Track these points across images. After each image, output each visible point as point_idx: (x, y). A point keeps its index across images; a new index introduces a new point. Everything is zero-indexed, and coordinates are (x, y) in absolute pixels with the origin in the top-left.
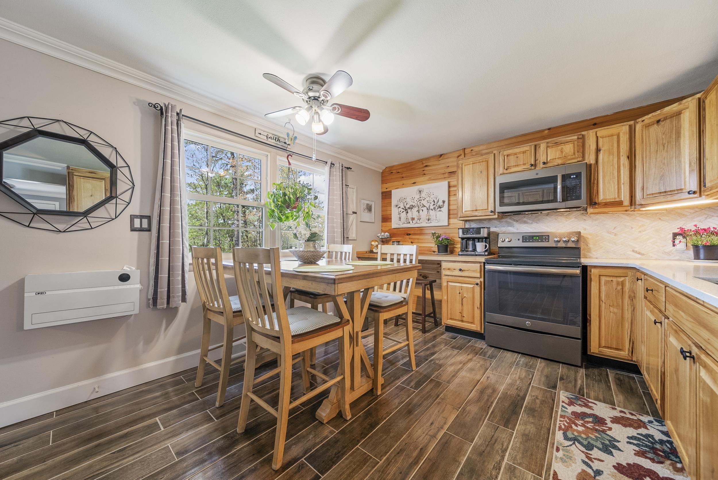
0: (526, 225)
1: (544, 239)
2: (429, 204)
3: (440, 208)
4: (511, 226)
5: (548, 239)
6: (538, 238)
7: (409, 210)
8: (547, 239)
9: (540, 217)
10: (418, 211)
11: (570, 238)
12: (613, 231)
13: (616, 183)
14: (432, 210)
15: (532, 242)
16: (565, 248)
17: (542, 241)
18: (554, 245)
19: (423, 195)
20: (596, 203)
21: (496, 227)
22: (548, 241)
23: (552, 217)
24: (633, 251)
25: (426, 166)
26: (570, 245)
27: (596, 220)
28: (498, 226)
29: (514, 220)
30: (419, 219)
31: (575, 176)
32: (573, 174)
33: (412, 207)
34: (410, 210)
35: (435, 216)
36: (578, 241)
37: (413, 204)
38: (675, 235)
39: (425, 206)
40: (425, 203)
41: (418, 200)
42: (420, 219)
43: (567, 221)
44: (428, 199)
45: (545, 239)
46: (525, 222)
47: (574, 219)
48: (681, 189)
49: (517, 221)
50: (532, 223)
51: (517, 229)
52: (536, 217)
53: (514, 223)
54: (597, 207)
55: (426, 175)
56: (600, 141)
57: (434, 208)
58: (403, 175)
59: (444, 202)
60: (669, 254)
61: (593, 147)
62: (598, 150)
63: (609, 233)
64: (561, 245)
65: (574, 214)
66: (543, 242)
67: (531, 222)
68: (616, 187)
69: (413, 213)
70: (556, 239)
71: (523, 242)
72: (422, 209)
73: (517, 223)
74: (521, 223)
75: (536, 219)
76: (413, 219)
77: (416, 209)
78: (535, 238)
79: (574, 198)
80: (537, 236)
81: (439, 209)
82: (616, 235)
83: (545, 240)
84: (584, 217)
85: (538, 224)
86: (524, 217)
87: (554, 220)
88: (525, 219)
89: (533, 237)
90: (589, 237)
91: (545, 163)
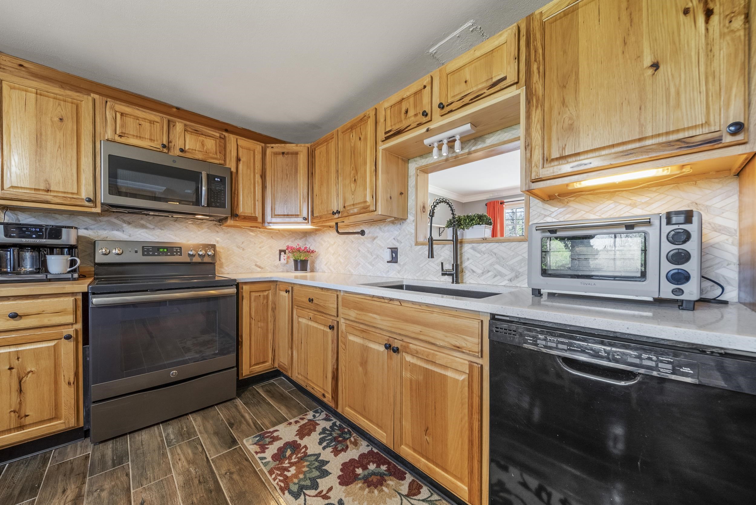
0: (144, 230)
1: (175, 252)
4: (118, 230)
5: (181, 252)
6: (166, 250)
8: (179, 252)
9: (165, 222)
11: (206, 251)
12: (241, 246)
13: (253, 198)
15: (159, 255)
16: (200, 263)
17: (172, 255)
18: (188, 260)
20: (237, 216)
21: (86, 229)
22: (181, 255)
23: (182, 223)
24: (256, 265)
26: (206, 260)
27: (227, 233)
28: (93, 227)
29: (124, 222)
31: (219, 180)
32: (218, 177)
36: (214, 255)
38: (281, 251)
43: (199, 231)
45: (177, 252)
46: (143, 226)
47: (206, 229)
48: (298, 215)
49: (129, 223)
50: (154, 229)
51: (130, 236)
52: (160, 221)
53: (124, 225)
54: (237, 219)
56: (240, 150)
60: (277, 267)
61: (234, 154)
62: (238, 160)
63: (238, 247)
64: (196, 259)
65: (206, 224)
66: (174, 255)
67: (152, 227)
68: (253, 202)
70: (191, 253)
71: (143, 255)
73: (130, 226)
74: (136, 227)
75: (159, 224)
78: (162, 250)
79: (218, 204)
80: (164, 248)
82: (243, 250)
83: (177, 254)
84: (217, 229)
85: (162, 231)
86: (142, 219)
87: (184, 228)
88: (142, 222)
89: (159, 248)
90: (221, 251)
91: (182, 150)
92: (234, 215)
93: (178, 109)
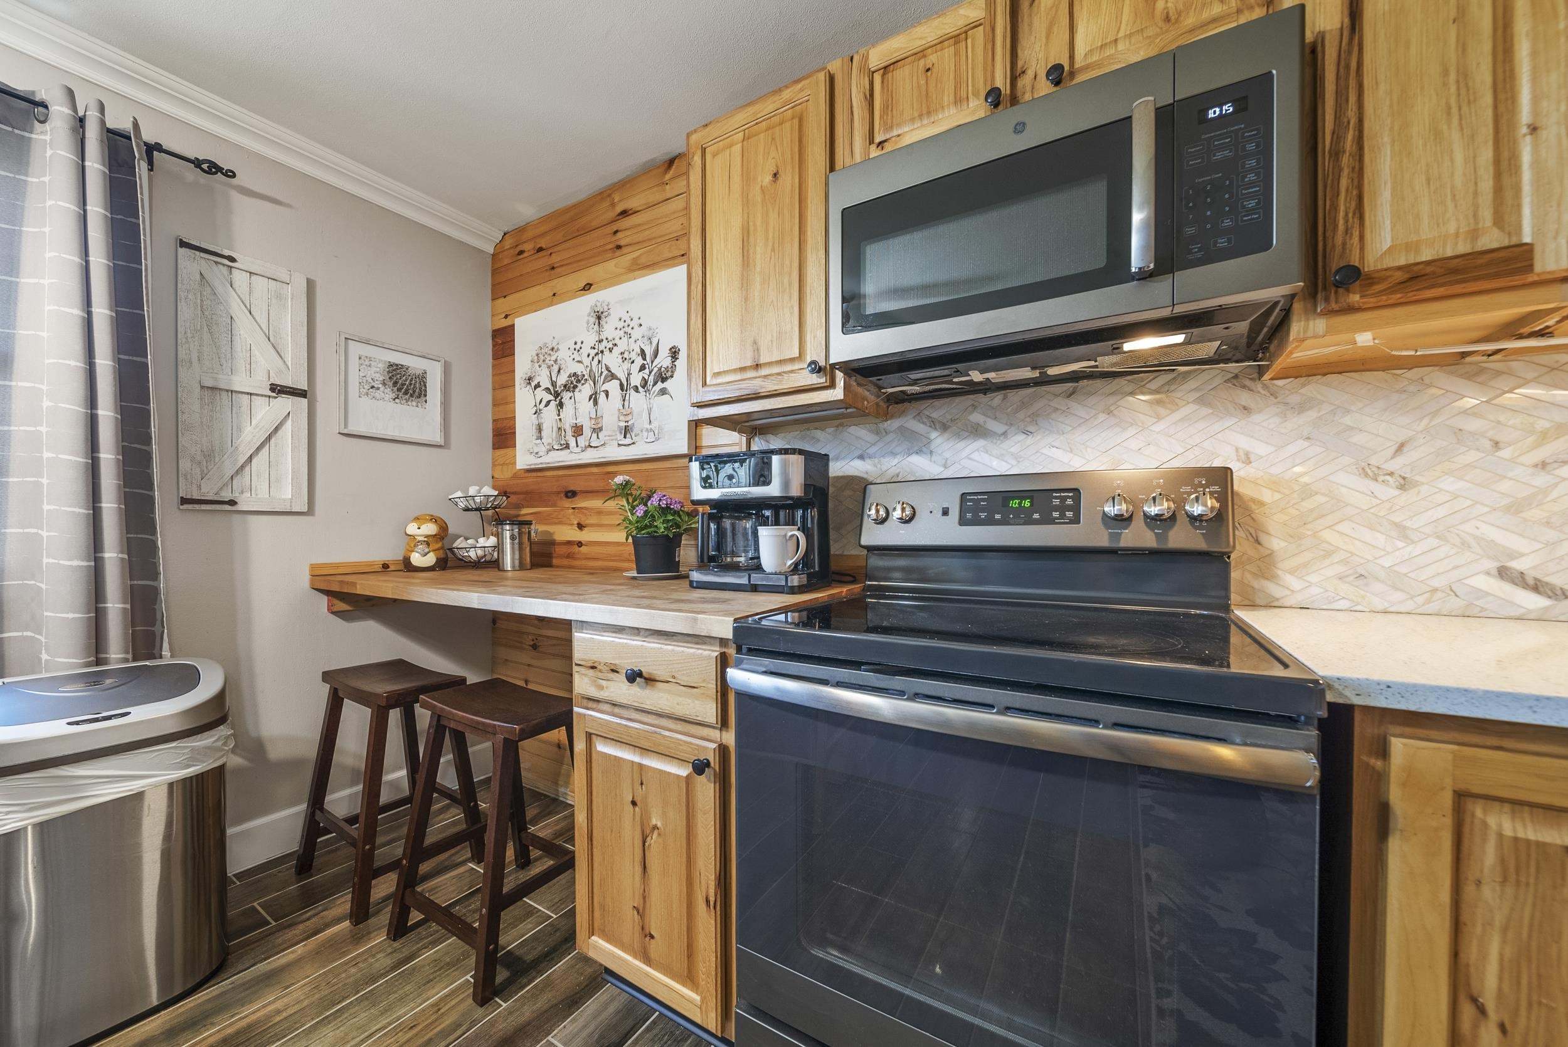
0: (980, 443)
1: (1056, 508)
2: (627, 365)
3: (664, 380)
4: (919, 452)
5: (1076, 509)
6: (1027, 503)
7: (566, 395)
8: (1069, 508)
9: (1038, 405)
10: (594, 398)
11: (1180, 502)
12: (1390, 466)
13: (1486, 131)
14: (636, 389)
15: (1004, 522)
16: (1153, 553)
17: (1047, 520)
18: (1101, 539)
19: (610, 329)
20: (1352, 276)
21: (861, 457)
22: (1076, 520)
23: (1093, 400)
25: (624, 213)
26: (1180, 538)
27: (1301, 408)
28: (871, 451)
29: (933, 424)
30: (597, 430)
31: (1228, 108)
32: (1216, 97)
33: (574, 383)
34: (569, 394)
35: (645, 416)
36: (1219, 518)
37: (579, 369)
39: (613, 376)
40: (612, 360)
41: (593, 352)
42: (601, 429)
43: (1159, 418)
44: (622, 345)
45: (1062, 509)
46: (977, 432)
47: (1193, 407)
49: (944, 428)
50: (1004, 434)
51: (945, 467)
52: (1023, 405)
53: (934, 435)
54: (1355, 298)
55: (625, 250)
57: (645, 383)
58: (555, 259)
59: (674, 353)
63: (1369, 472)
64: (1138, 537)
65: (1192, 384)
66: (1052, 521)
68: (1486, 154)
69: (578, 407)
70: (1110, 510)
71: (963, 522)
72: (605, 387)
73: (946, 435)
74: (958, 436)
75: (1021, 415)
76: (578, 431)
77: (586, 390)
78: (1014, 504)
79: (1222, 243)
80: (1021, 495)
81: (660, 385)
82: (1405, 484)
83: (1062, 516)
84: (1244, 397)
85: (1030, 440)
86: (974, 407)
87: (1102, 417)
88: (976, 417)
89: (1008, 496)
90: (1267, 496)
91: (1058, 76)
92: (1335, 278)
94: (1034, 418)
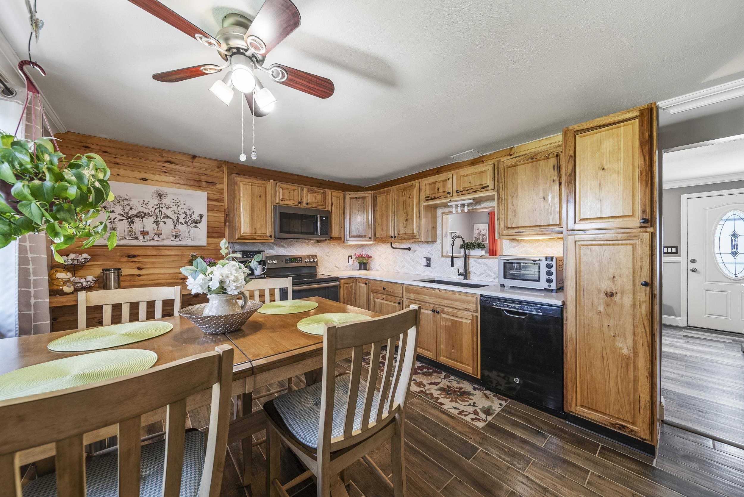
0: (283, 248)
2: (176, 215)
3: (196, 223)
5: (301, 260)
6: (295, 260)
7: (136, 220)
10: (157, 223)
11: (313, 259)
13: (339, 226)
14: (182, 224)
15: (292, 263)
16: (311, 266)
17: (298, 262)
19: (166, 201)
22: (302, 262)
24: (336, 267)
25: (169, 162)
26: (313, 264)
27: (321, 247)
30: (159, 235)
31: (325, 218)
33: (142, 216)
34: (138, 219)
35: (187, 233)
36: (317, 261)
37: (146, 211)
38: (349, 257)
39: (169, 217)
40: (169, 212)
41: (156, 207)
42: (161, 234)
44: (175, 208)
45: (300, 260)
46: (283, 246)
47: (311, 246)
48: (365, 236)
51: (279, 252)
52: (290, 242)
53: (275, 246)
54: (332, 240)
55: (167, 174)
56: (333, 198)
57: (186, 223)
59: (201, 216)
60: (347, 267)
61: (330, 201)
62: (332, 204)
64: (309, 264)
67: (286, 246)
68: (339, 228)
69: (145, 224)
70: (306, 261)
71: (286, 263)
72: (164, 220)
74: (279, 247)
76: (145, 233)
77: (152, 219)
78: (293, 260)
80: (294, 258)
81: (194, 224)
82: (329, 257)
84: (316, 245)
85: (291, 248)
87: (300, 246)
88: (282, 244)
89: (292, 258)
91: (307, 204)
92: (331, 238)
93: (298, 175)
94: (291, 245)
